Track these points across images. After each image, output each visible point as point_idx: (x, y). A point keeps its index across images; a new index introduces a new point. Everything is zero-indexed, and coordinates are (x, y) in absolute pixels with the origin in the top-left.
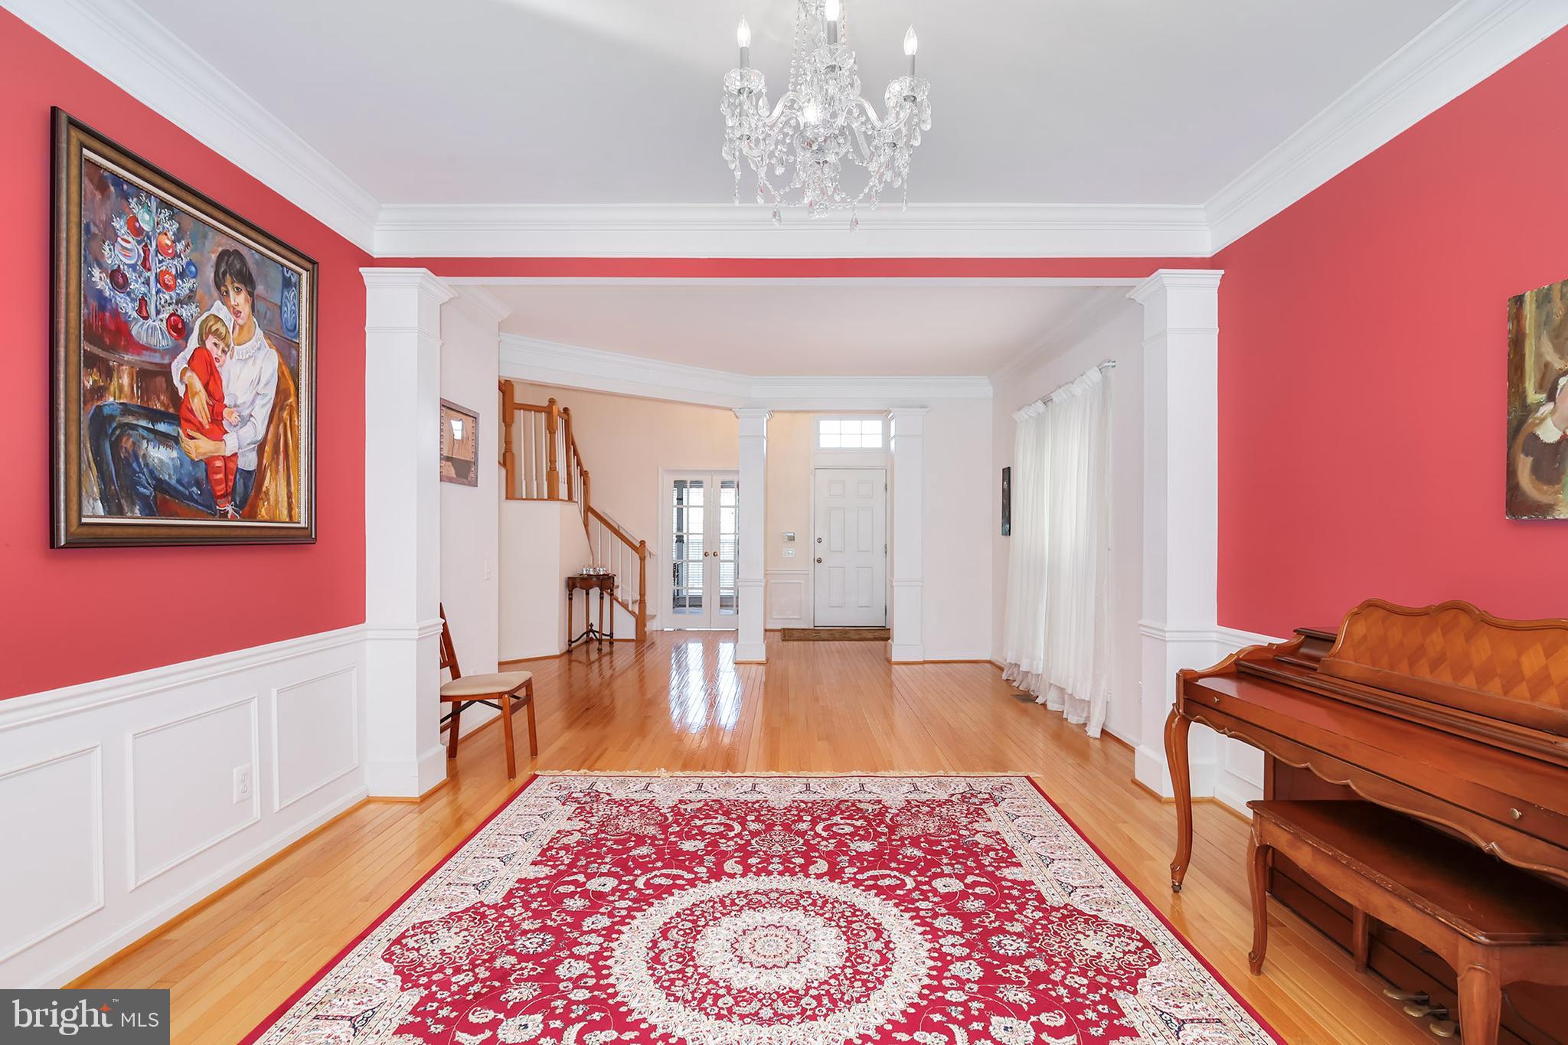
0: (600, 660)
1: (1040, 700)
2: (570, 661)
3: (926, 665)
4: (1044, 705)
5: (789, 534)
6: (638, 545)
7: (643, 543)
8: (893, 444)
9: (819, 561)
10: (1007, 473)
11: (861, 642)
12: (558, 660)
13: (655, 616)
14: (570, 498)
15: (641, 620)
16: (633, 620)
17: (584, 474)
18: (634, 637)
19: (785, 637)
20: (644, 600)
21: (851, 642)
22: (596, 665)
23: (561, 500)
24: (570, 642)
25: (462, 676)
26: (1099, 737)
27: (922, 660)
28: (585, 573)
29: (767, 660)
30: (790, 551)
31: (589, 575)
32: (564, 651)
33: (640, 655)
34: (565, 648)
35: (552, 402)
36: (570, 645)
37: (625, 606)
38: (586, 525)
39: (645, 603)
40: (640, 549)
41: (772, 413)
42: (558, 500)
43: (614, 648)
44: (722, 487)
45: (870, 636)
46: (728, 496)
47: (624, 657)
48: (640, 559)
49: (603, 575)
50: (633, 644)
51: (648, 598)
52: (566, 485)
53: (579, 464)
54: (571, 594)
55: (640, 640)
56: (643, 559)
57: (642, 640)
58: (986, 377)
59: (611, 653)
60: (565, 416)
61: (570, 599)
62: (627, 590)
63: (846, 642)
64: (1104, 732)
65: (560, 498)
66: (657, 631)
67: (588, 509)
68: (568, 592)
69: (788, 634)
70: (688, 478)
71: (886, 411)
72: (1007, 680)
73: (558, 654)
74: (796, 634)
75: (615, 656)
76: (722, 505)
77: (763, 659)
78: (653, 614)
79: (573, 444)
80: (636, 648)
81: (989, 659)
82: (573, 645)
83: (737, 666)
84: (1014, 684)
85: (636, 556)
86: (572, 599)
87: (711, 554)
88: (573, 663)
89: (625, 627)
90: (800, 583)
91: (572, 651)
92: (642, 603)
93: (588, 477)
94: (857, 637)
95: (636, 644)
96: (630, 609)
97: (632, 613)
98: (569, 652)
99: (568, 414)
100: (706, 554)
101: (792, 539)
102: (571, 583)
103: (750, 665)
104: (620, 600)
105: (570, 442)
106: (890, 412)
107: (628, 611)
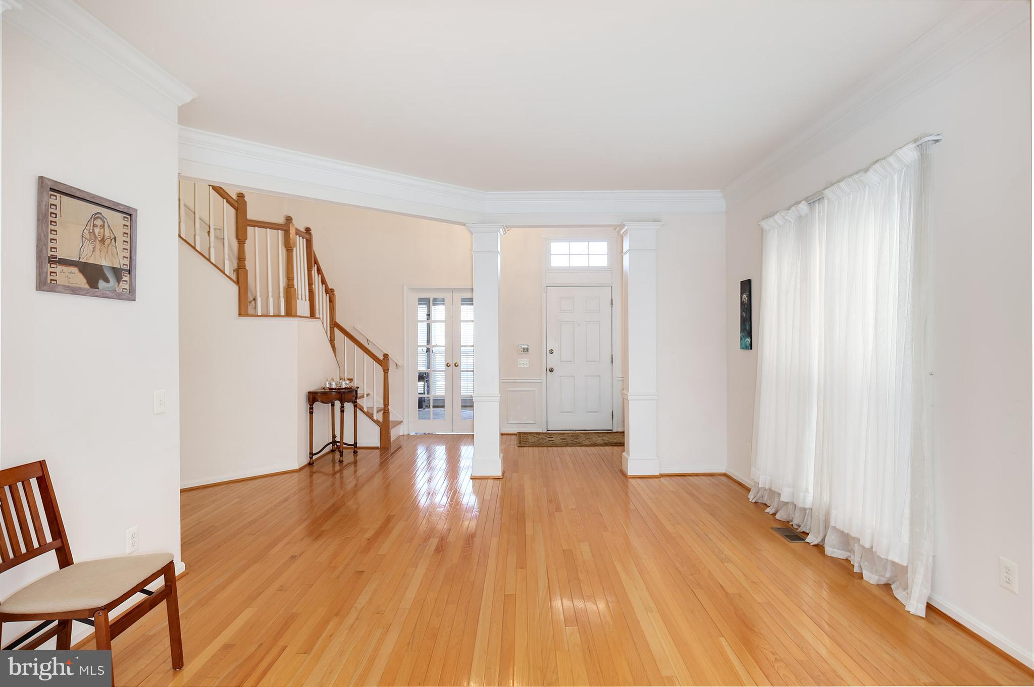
0: (341, 471)
1: (812, 539)
2: (312, 474)
3: (662, 479)
4: (820, 547)
5: (523, 346)
6: (381, 358)
7: (386, 356)
8: (626, 259)
9: (551, 370)
10: (746, 286)
11: (592, 448)
12: (297, 475)
13: (402, 421)
14: (313, 315)
15: (385, 427)
16: (377, 429)
17: (330, 292)
18: (378, 445)
19: (520, 443)
20: (388, 410)
21: (583, 448)
22: (338, 475)
23: (299, 317)
24: (312, 454)
25: (74, 563)
26: (923, 615)
27: (658, 474)
28: (328, 386)
29: (504, 473)
30: (524, 362)
31: (331, 389)
32: (306, 463)
33: (384, 463)
34: (305, 460)
35: (289, 219)
36: (311, 458)
37: (369, 415)
38: (332, 340)
39: (388, 412)
40: (384, 362)
41: (507, 228)
42: (296, 316)
43: (358, 457)
44: (462, 305)
45: (599, 440)
46: (467, 312)
47: (368, 464)
48: (384, 371)
49: (345, 388)
50: (378, 451)
51: (391, 408)
52: (308, 303)
53: (323, 282)
54: (311, 408)
55: (385, 448)
56: (386, 371)
57: (386, 448)
58: (719, 190)
59: (355, 463)
60: (308, 237)
61: (311, 413)
62: (371, 400)
63: (578, 448)
64: (929, 607)
65: (298, 315)
66: (404, 435)
67: (334, 325)
68: (309, 406)
69: (524, 439)
70: (431, 296)
71: (619, 226)
72: (755, 502)
73: (297, 467)
74: (531, 439)
75: (358, 464)
76: (462, 319)
77: (499, 473)
78: (400, 420)
79: (316, 262)
80: (381, 455)
81: (723, 471)
82: (315, 457)
83: (474, 481)
84: (768, 510)
85: (380, 369)
86: (313, 412)
87: (453, 365)
88: (315, 476)
89: (369, 436)
90: (534, 391)
91: (313, 463)
92: (386, 411)
93: (334, 294)
94: (587, 442)
95: (381, 451)
96: (375, 418)
97: (377, 422)
98: (310, 464)
99: (310, 234)
100: (448, 365)
101: (526, 350)
102: (311, 397)
103: (486, 480)
104: (365, 410)
105: (312, 261)
106: (624, 226)
107: (373, 420)
